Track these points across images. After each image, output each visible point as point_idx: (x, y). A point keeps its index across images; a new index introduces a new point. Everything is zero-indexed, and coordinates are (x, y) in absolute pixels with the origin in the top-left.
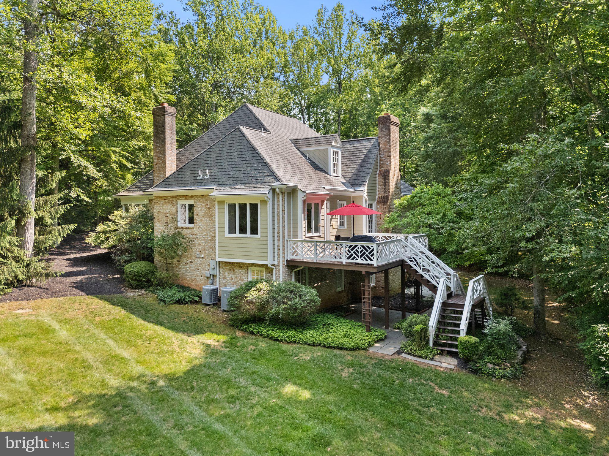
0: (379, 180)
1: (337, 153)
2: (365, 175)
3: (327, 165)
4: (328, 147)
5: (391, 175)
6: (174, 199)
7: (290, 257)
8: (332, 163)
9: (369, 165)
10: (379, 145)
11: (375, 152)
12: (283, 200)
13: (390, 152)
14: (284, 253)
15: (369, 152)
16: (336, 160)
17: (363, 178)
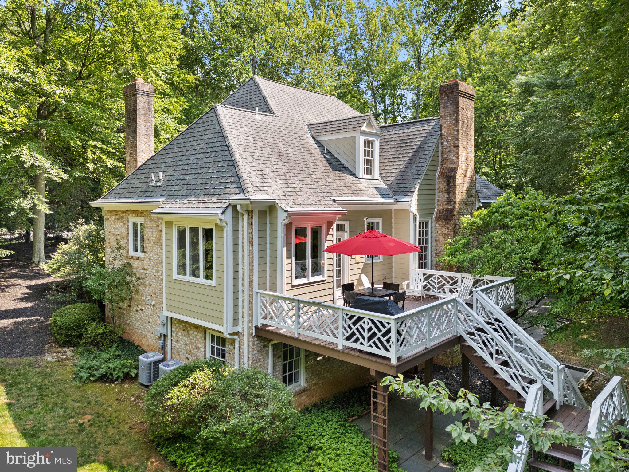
0: (439, 184)
1: (372, 142)
2: (415, 177)
3: (354, 161)
4: (356, 134)
5: (459, 176)
6: (124, 215)
7: (259, 322)
8: (361, 158)
9: (422, 160)
10: (441, 130)
11: (434, 140)
12: (251, 224)
13: (458, 139)
14: (251, 315)
15: (425, 141)
16: (369, 153)
17: (412, 181)
